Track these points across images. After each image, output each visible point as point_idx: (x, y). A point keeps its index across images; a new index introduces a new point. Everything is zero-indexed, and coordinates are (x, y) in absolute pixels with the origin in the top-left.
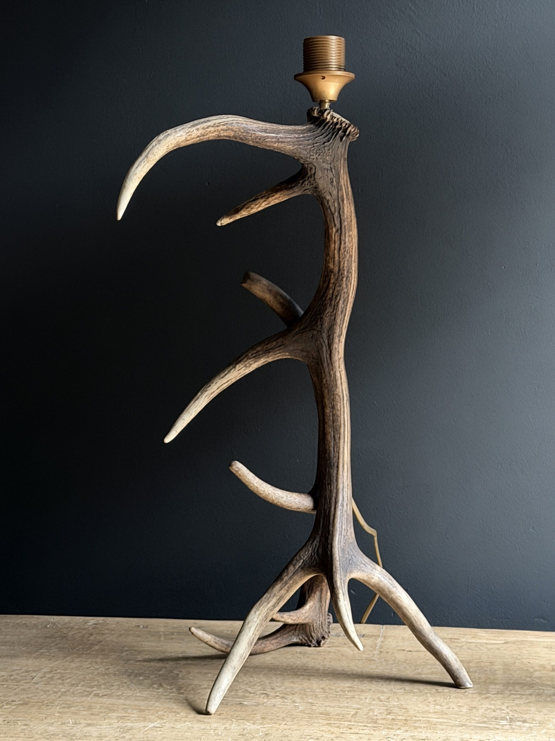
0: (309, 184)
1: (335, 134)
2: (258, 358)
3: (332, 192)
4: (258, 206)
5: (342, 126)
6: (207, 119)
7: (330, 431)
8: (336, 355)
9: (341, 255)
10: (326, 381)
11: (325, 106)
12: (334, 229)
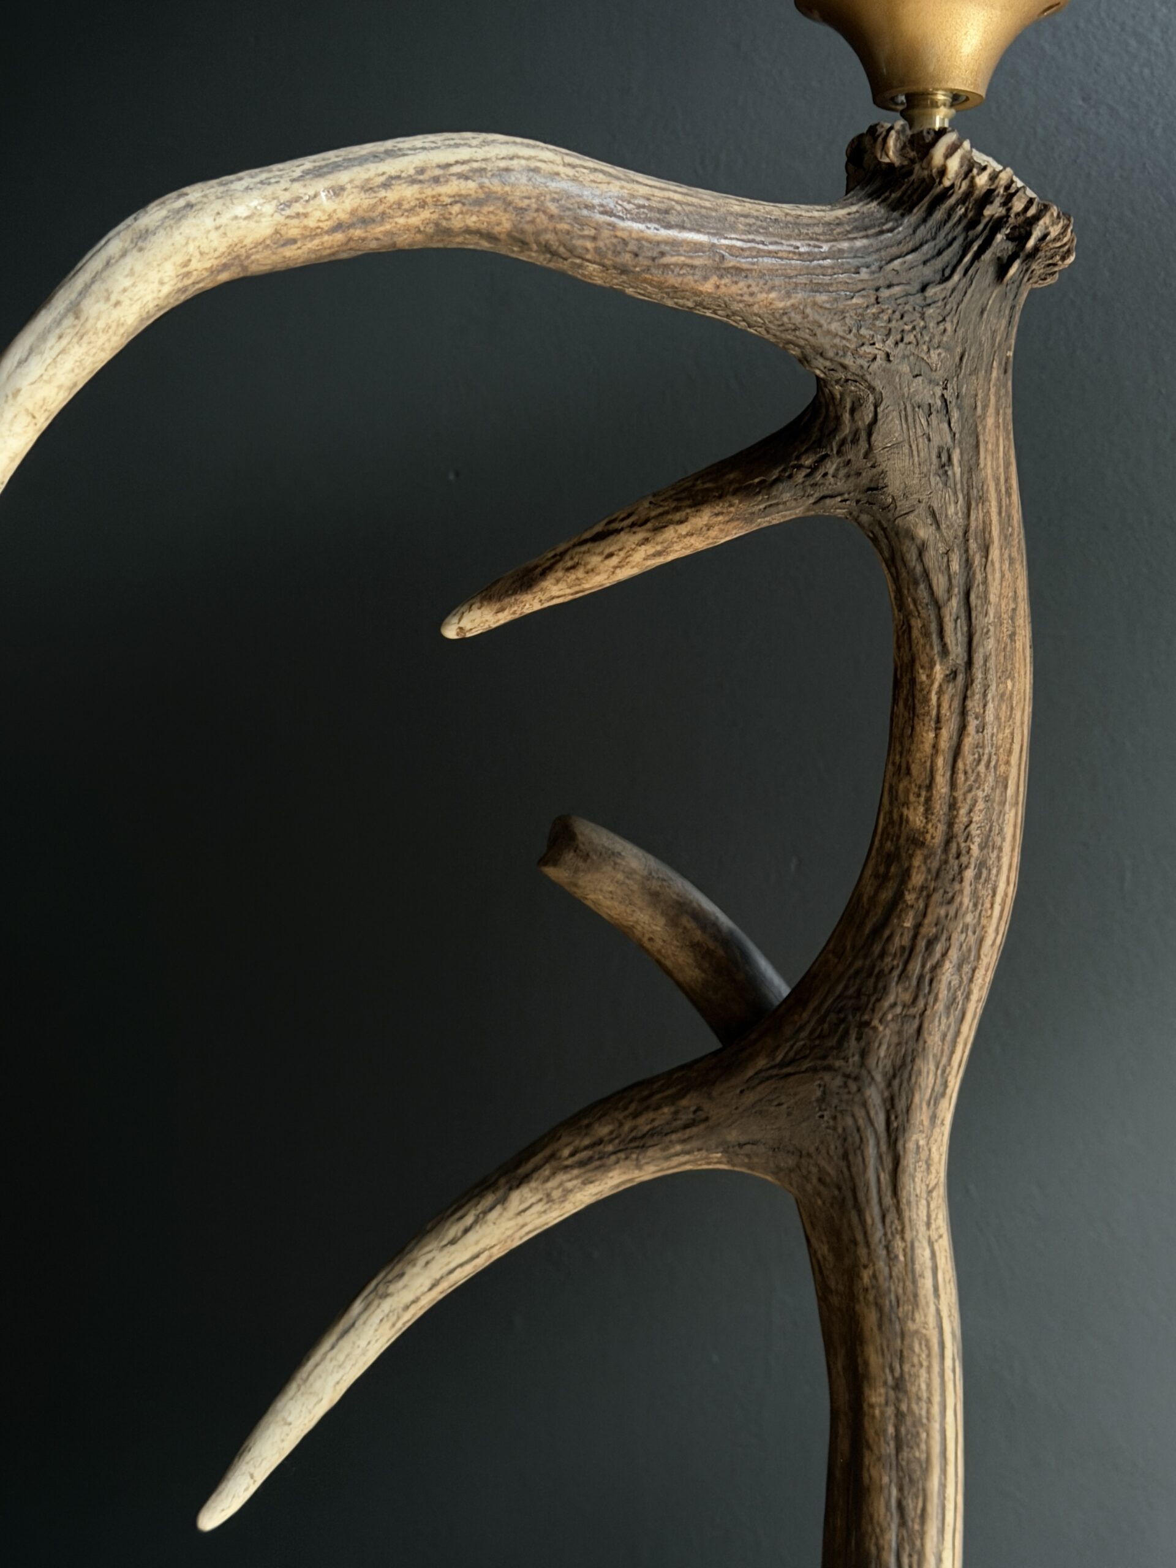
0: (842, 472)
1: (975, 247)
2: (597, 1168)
3: (944, 506)
4: (614, 561)
5: (1009, 210)
6: (389, 144)
7: (886, 1479)
8: (919, 1176)
9: (961, 777)
10: (874, 1276)
11: (932, 117)
12: (938, 668)
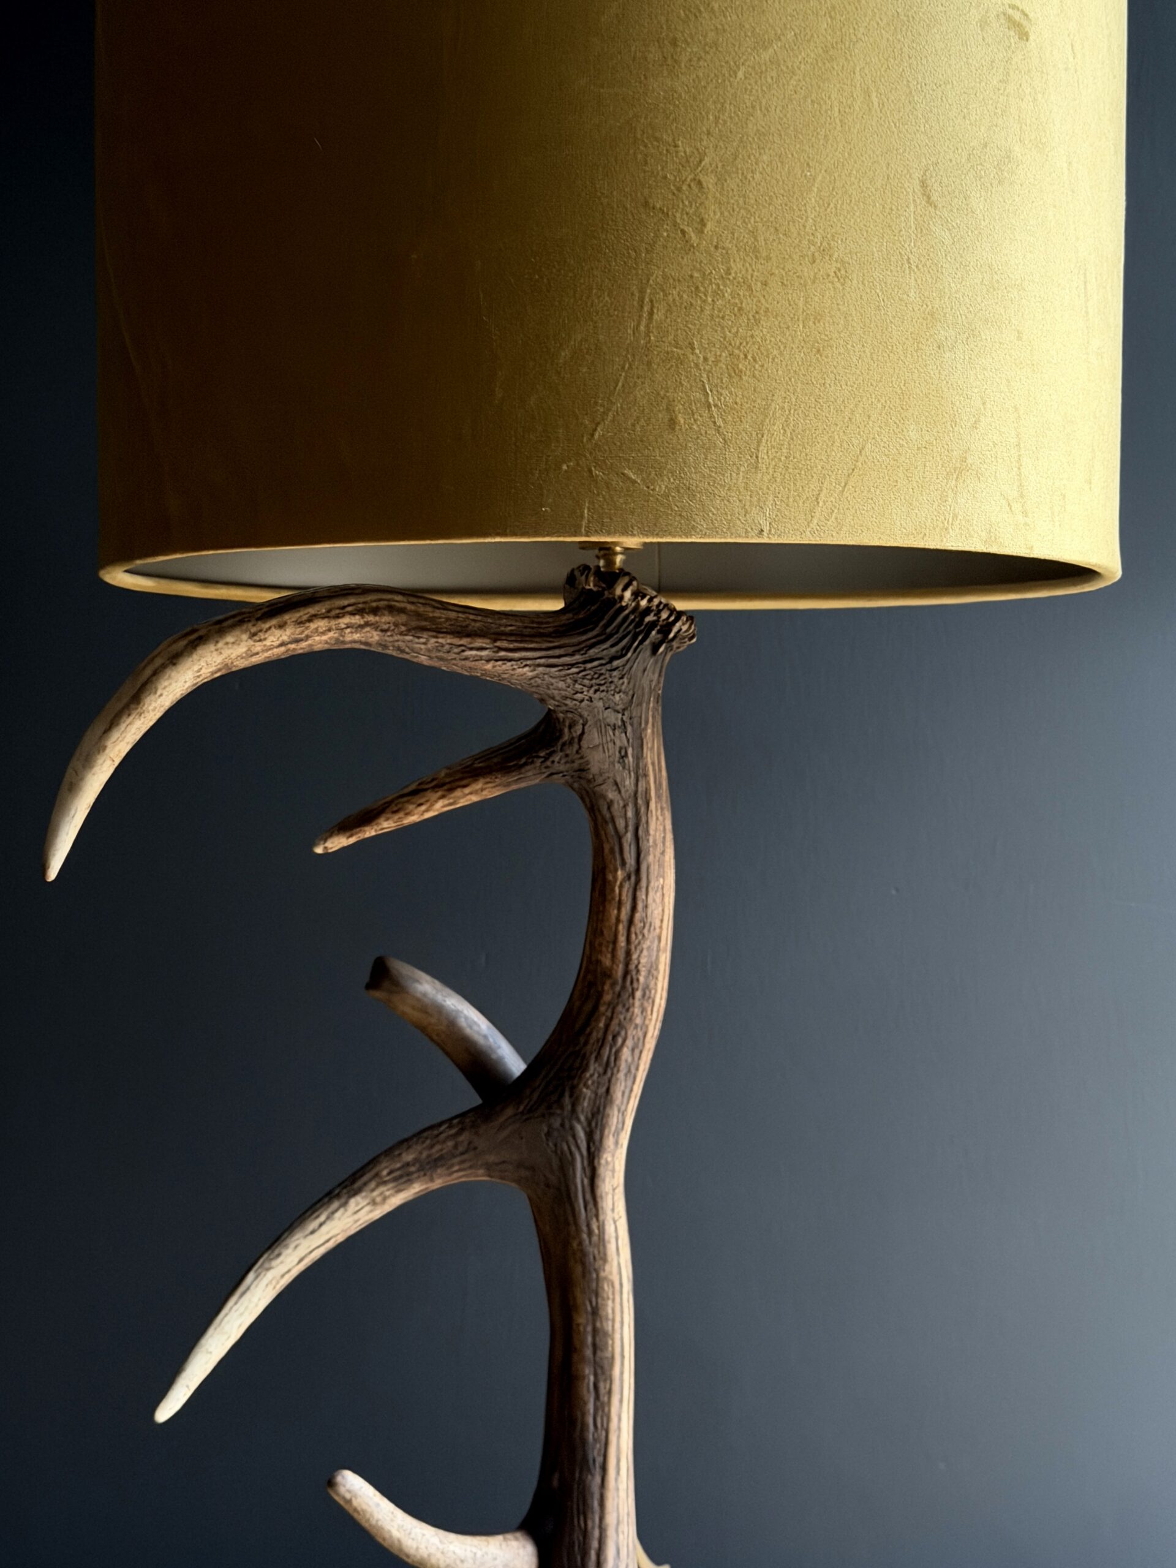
0: (563, 761)
1: (640, 638)
2: (404, 1182)
3: (623, 780)
5: (659, 618)
8: (607, 1180)
11: (614, 561)
12: (619, 873)
